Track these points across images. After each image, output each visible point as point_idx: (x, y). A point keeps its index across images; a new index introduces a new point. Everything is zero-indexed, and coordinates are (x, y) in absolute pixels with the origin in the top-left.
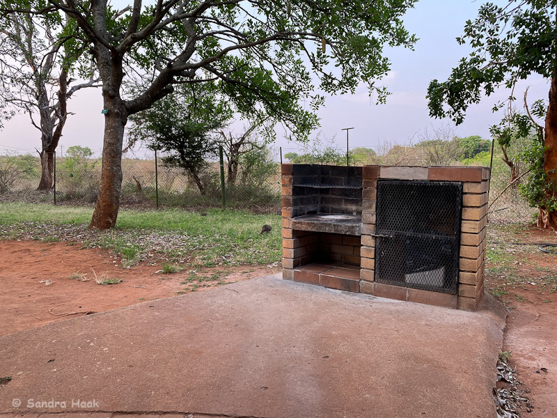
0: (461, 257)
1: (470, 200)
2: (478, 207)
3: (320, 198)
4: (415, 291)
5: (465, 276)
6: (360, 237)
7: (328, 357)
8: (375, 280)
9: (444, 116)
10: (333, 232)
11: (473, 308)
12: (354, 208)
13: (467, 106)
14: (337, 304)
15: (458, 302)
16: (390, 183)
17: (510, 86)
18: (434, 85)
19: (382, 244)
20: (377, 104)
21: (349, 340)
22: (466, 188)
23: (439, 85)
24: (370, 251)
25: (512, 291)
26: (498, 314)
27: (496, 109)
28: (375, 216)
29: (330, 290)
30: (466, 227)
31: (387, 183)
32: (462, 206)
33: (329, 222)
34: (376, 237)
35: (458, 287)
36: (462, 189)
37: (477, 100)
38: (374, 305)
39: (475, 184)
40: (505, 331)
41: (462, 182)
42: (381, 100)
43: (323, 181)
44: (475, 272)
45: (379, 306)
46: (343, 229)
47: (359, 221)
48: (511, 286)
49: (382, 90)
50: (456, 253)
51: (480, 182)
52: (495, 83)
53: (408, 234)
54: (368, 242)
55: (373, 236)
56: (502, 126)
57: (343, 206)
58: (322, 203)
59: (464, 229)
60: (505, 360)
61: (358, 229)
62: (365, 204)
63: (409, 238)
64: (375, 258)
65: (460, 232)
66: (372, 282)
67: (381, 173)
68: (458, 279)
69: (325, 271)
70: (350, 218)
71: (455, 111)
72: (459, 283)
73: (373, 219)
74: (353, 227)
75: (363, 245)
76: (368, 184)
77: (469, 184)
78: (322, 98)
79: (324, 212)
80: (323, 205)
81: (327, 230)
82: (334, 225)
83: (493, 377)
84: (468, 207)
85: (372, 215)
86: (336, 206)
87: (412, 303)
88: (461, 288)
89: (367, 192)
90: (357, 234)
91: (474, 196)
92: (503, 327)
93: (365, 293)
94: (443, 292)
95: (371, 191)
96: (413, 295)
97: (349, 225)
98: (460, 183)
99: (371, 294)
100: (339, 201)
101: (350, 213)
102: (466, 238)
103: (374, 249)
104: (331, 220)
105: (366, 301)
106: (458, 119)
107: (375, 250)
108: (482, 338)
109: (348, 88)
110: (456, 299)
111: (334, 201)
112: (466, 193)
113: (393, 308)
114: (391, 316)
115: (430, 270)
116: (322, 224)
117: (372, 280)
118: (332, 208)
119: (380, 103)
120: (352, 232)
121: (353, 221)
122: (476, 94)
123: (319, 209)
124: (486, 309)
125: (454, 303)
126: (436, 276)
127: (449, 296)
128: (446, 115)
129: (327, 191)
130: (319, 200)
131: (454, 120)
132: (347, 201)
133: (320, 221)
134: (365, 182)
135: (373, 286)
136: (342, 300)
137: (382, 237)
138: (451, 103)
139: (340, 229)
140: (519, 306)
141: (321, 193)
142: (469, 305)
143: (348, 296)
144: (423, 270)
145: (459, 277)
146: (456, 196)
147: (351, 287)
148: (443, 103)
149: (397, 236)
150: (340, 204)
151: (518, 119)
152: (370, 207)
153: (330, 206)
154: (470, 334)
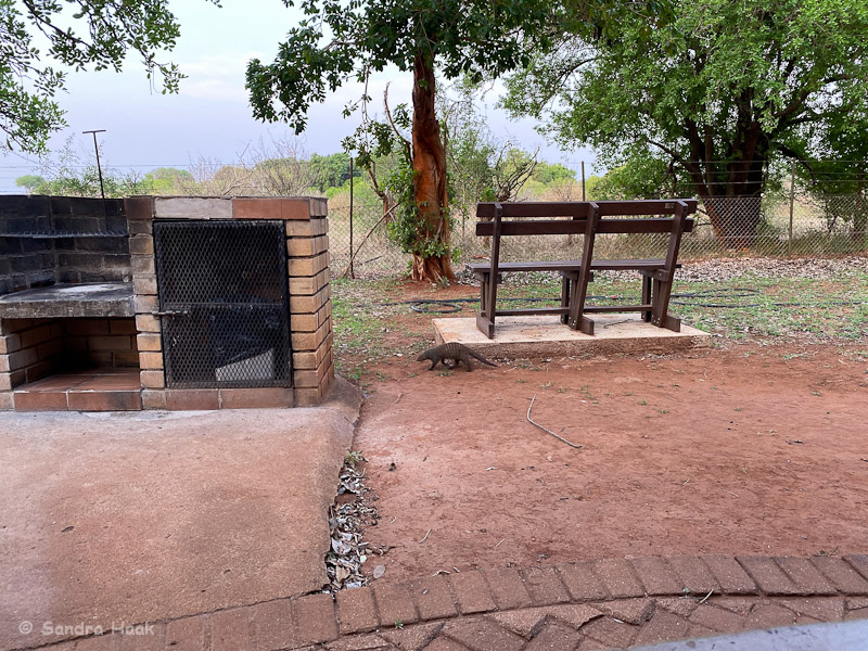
0: (294, 332)
1: (297, 247)
2: (309, 257)
3: (56, 257)
4: (230, 392)
5: (301, 359)
6: (133, 319)
7: (72, 528)
8: (166, 386)
9: (276, 119)
10: (83, 315)
11: (316, 402)
12: (123, 270)
13: (307, 105)
14: (99, 435)
15: (294, 397)
16: (173, 225)
17: (362, 80)
18: (254, 68)
19: (171, 327)
20: (164, 92)
21: (115, 491)
22: (292, 228)
23: (262, 70)
24: (154, 339)
25: (372, 370)
26: (350, 403)
27: (347, 113)
28: (155, 281)
29: (89, 414)
30: (296, 287)
31: (169, 225)
32: (289, 257)
33: (74, 298)
34: (161, 316)
35: (292, 375)
36: (285, 231)
37: (320, 97)
38: (165, 426)
39: (301, 224)
40: (358, 424)
41: (284, 221)
42: (171, 86)
43: (59, 226)
44: (314, 351)
45: (174, 425)
46: (102, 308)
47: (130, 291)
48: (372, 362)
49: (169, 69)
50: (286, 327)
51: (308, 220)
52: (342, 73)
53: (212, 305)
54: (148, 326)
55: (155, 315)
56: (357, 138)
57: (104, 269)
58: (61, 265)
59: (292, 291)
60: (353, 464)
61: (127, 305)
62: (137, 263)
63: (213, 311)
64: (163, 351)
65: (288, 296)
66: (163, 389)
67: (157, 210)
68: (292, 364)
69: (78, 385)
70: (116, 287)
71: (292, 111)
72: (293, 370)
73: (153, 286)
74: (119, 303)
75: (140, 332)
76: (138, 228)
77: (294, 223)
78: (59, 75)
79: (69, 281)
80: (66, 269)
81: (71, 312)
82: (84, 303)
83: (331, 491)
84: (295, 257)
85: (151, 280)
86: (90, 270)
87: (228, 411)
88: (297, 376)
89: (137, 242)
90: (127, 314)
91: (303, 241)
92: (355, 419)
93: (153, 408)
94: (273, 386)
95: (145, 240)
96: (229, 399)
97: (112, 299)
98: (281, 222)
99: (163, 409)
100: (95, 261)
101: (118, 279)
102: (297, 304)
103: (159, 335)
104: (78, 296)
105: (151, 423)
106: (298, 125)
107: (162, 338)
108: (323, 442)
109: (108, 60)
110: (291, 393)
111: (84, 260)
112: (291, 237)
113: (196, 424)
114: (191, 438)
115: (250, 356)
116: (60, 302)
117: (162, 385)
118: (83, 273)
119: (168, 91)
120: (118, 312)
121: (121, 292)
122: (319, 88)
123: (57, 277)
124: (334, 399)
125: (289, 399)
126: (261, 365)
127: (281, 391)
128: (279, 117)
129: (69, 243)
130: (56, 260)
131: (292, 125)
132: (110, 259)
133: (55, 297)
134: (131, 225)
135: (164, 396)
136: (108, 428)
137: (170, 315)
138: (285, 99)
139: (95, 308)
140: (379, 387)
141: (57, 247)
142: (310, 398)
143: (122, 419)
144: (240, 359)
145: (292, 361)
146: (277, 242)
147: (125, 404)
148: (273, 99)
149: (195, 311)
150: (97, 266)
151: (376, 129)
152: (145, 267)
153: (79, 269)
154: (308, 439)
